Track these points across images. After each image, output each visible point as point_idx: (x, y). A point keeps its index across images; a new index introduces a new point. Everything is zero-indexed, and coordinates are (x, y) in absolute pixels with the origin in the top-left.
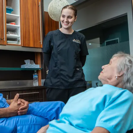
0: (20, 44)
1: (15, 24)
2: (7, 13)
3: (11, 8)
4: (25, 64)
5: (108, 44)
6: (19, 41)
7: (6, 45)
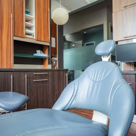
0: (35, 38)
1: (31, 23)
2: (26, 15)
3: (28, 11)
4: (37, 53)
5: (87, 45)
6: (33, 36)
7: (24, 38)
